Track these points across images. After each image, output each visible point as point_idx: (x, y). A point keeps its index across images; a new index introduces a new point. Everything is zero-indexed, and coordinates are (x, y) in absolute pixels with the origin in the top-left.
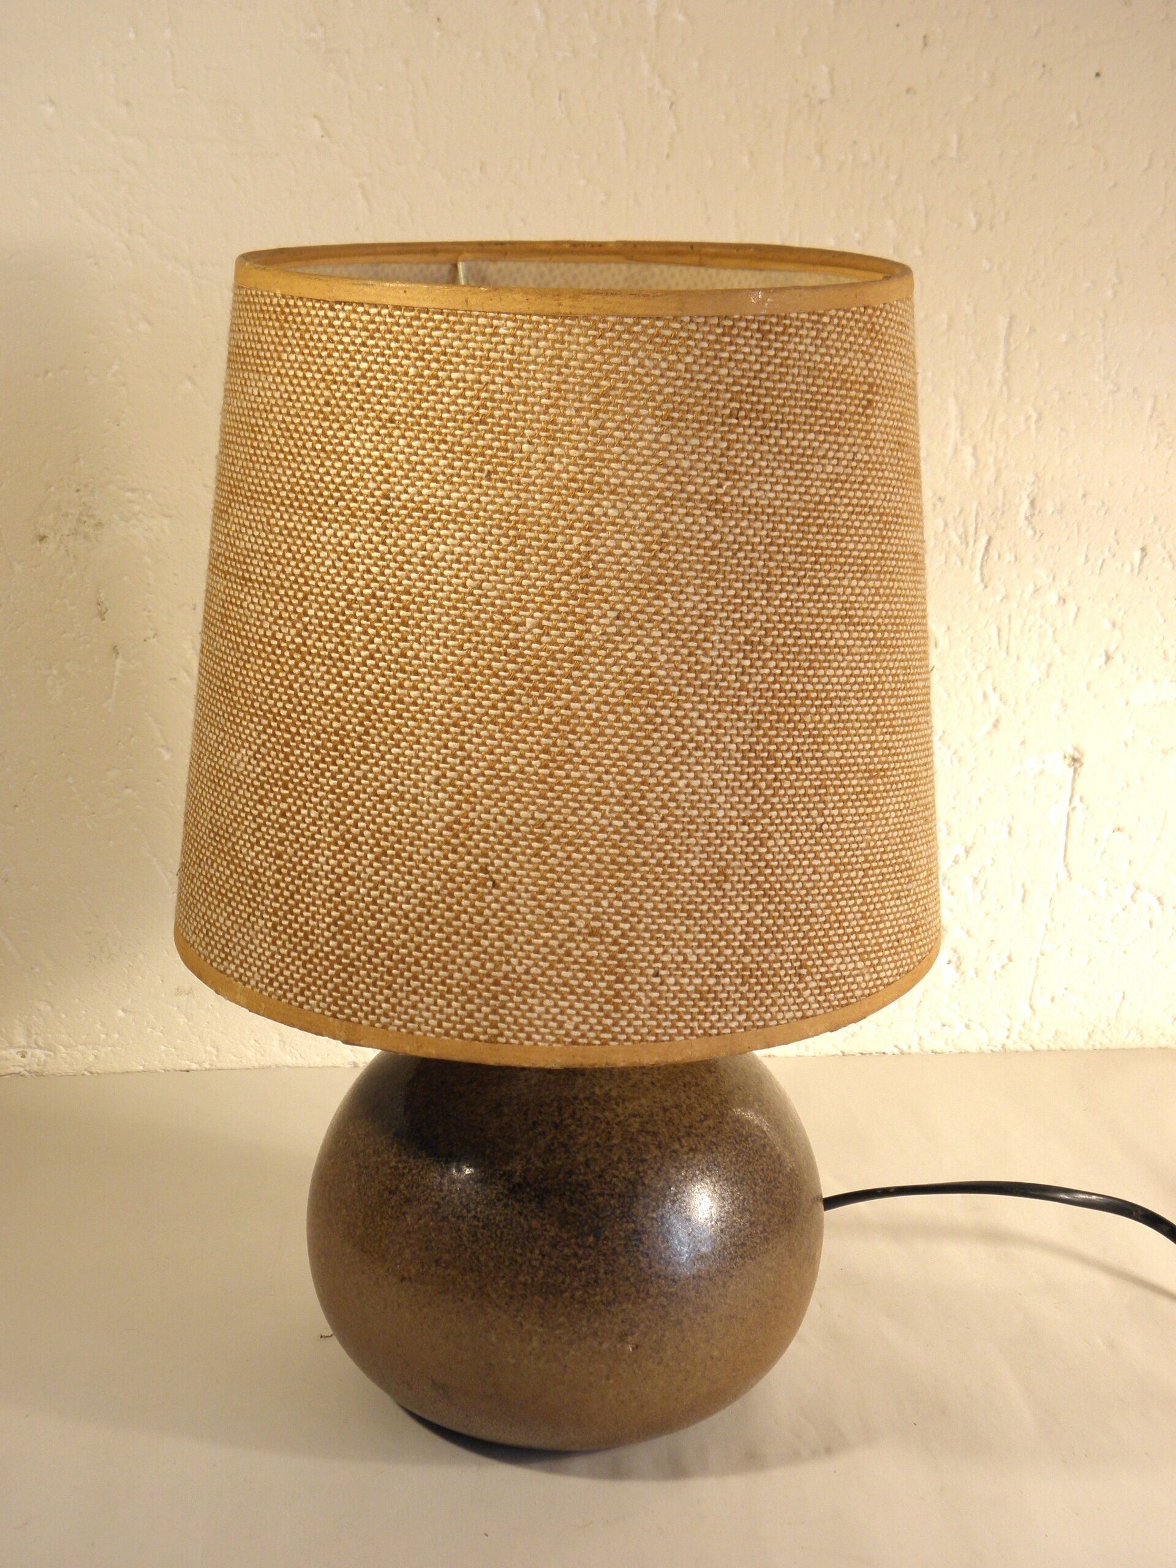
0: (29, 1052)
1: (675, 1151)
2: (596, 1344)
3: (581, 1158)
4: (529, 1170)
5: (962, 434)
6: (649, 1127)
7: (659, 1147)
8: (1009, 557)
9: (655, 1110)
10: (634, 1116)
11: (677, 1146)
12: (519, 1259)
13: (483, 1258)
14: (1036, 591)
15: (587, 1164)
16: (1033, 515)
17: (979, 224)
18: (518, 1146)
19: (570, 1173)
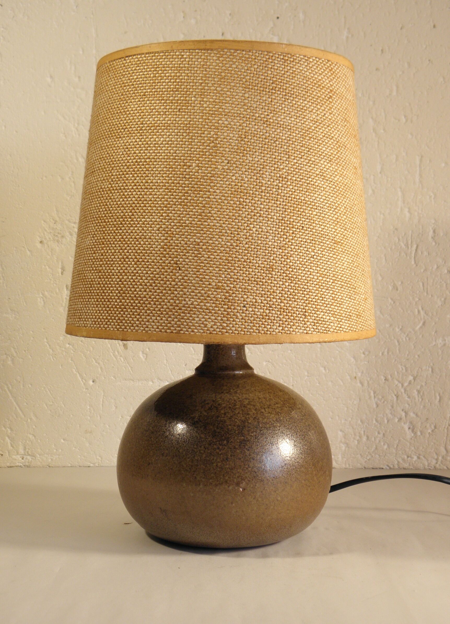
0: (25, 457)
1: (262, 412)
2: (226, 487)
3: (222, 412)
4: (201, 416)
5: (404, 203)
6: (252, 403)
7: (256, 410)
8: (426, 253)
9: (255, 398)
10: (246, 399)
11: (263, 411)
12: (195, 450)
13: (181, 451)
14: (438, 267)
15: (225, 414)
16: (435, 236)
17: (407, 121)
18: (197, 408)
19: (218, 417)
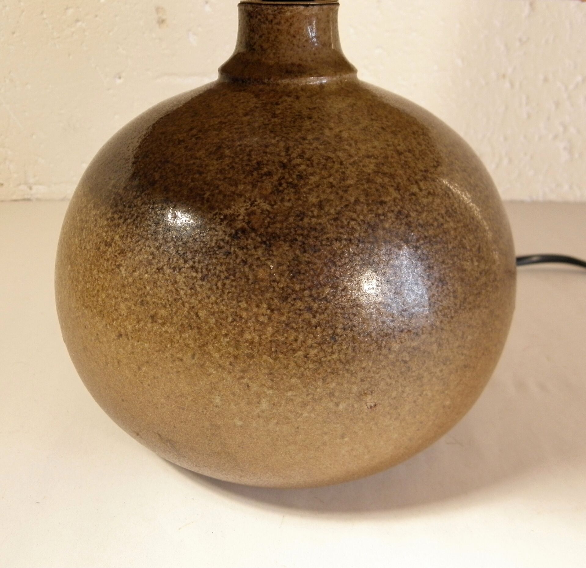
1: (414, 194)
2: (331, 405)
3: (313, 199)
4: (253, 213)
6: (385, 169)
7: (398, 189)
9: (389, 153)
10: (368, 157)
11: (415, 189)
12: (244, 314)
13: (202, 314)
15: (320, 206)
18: (241, 187)
19: (301, 216)
